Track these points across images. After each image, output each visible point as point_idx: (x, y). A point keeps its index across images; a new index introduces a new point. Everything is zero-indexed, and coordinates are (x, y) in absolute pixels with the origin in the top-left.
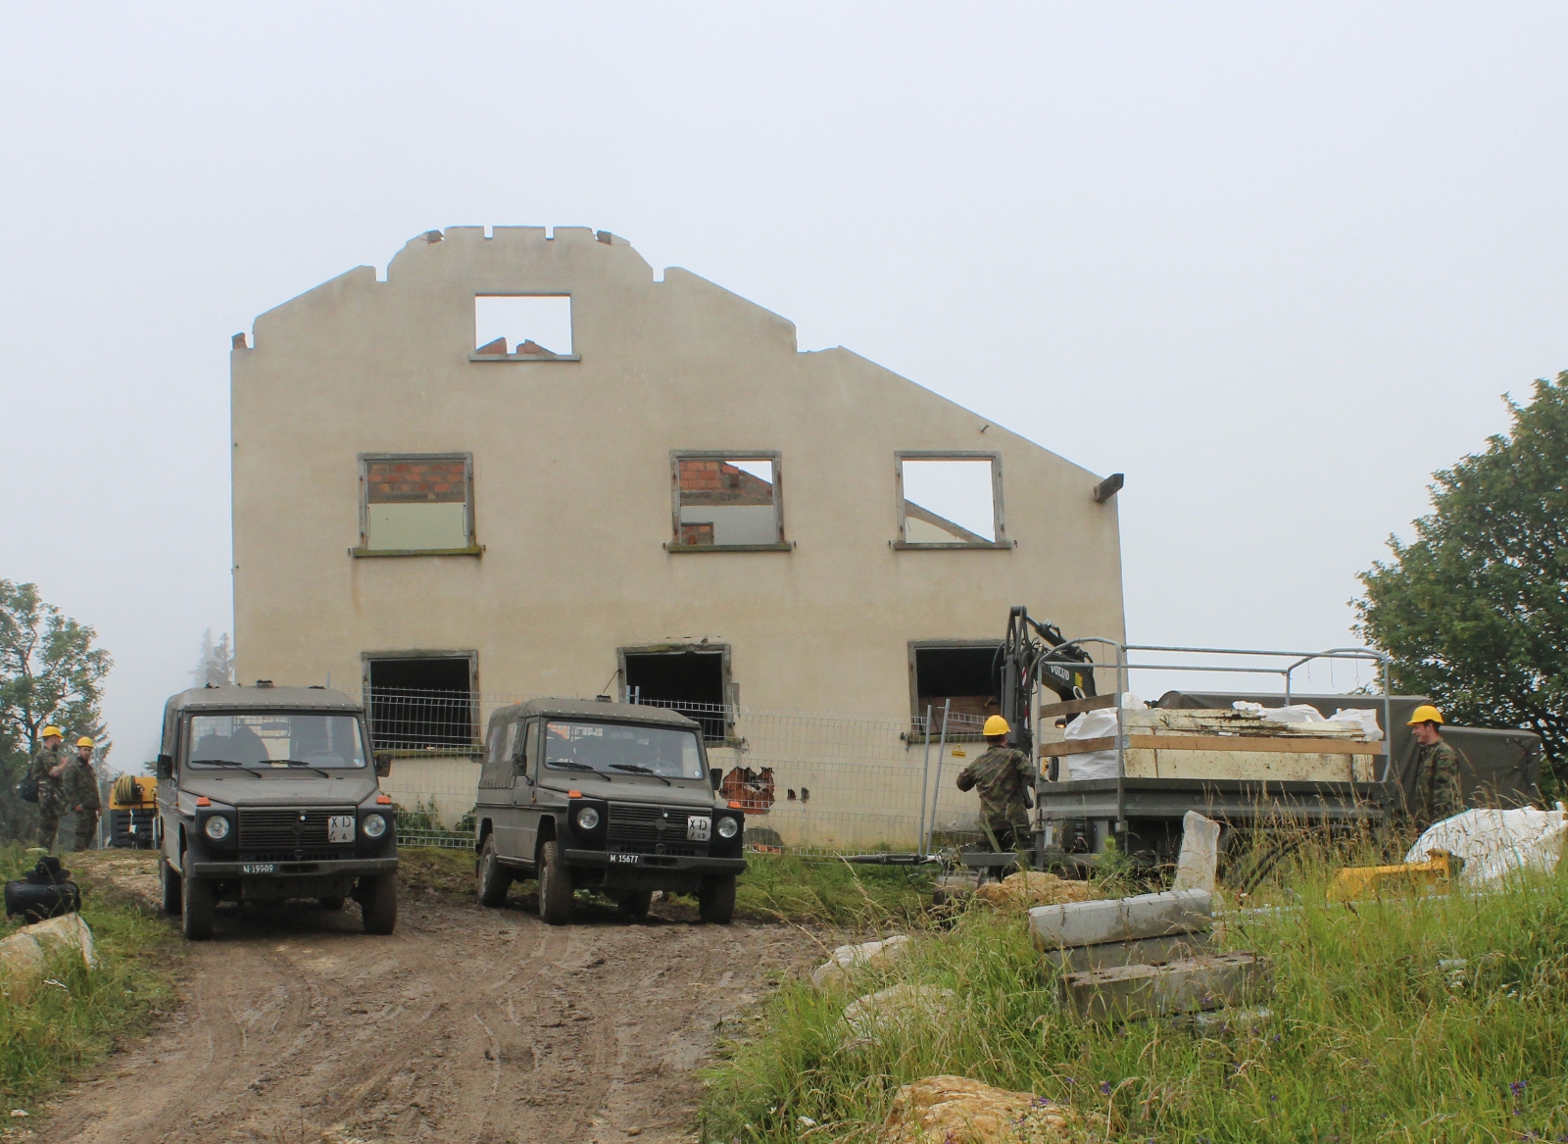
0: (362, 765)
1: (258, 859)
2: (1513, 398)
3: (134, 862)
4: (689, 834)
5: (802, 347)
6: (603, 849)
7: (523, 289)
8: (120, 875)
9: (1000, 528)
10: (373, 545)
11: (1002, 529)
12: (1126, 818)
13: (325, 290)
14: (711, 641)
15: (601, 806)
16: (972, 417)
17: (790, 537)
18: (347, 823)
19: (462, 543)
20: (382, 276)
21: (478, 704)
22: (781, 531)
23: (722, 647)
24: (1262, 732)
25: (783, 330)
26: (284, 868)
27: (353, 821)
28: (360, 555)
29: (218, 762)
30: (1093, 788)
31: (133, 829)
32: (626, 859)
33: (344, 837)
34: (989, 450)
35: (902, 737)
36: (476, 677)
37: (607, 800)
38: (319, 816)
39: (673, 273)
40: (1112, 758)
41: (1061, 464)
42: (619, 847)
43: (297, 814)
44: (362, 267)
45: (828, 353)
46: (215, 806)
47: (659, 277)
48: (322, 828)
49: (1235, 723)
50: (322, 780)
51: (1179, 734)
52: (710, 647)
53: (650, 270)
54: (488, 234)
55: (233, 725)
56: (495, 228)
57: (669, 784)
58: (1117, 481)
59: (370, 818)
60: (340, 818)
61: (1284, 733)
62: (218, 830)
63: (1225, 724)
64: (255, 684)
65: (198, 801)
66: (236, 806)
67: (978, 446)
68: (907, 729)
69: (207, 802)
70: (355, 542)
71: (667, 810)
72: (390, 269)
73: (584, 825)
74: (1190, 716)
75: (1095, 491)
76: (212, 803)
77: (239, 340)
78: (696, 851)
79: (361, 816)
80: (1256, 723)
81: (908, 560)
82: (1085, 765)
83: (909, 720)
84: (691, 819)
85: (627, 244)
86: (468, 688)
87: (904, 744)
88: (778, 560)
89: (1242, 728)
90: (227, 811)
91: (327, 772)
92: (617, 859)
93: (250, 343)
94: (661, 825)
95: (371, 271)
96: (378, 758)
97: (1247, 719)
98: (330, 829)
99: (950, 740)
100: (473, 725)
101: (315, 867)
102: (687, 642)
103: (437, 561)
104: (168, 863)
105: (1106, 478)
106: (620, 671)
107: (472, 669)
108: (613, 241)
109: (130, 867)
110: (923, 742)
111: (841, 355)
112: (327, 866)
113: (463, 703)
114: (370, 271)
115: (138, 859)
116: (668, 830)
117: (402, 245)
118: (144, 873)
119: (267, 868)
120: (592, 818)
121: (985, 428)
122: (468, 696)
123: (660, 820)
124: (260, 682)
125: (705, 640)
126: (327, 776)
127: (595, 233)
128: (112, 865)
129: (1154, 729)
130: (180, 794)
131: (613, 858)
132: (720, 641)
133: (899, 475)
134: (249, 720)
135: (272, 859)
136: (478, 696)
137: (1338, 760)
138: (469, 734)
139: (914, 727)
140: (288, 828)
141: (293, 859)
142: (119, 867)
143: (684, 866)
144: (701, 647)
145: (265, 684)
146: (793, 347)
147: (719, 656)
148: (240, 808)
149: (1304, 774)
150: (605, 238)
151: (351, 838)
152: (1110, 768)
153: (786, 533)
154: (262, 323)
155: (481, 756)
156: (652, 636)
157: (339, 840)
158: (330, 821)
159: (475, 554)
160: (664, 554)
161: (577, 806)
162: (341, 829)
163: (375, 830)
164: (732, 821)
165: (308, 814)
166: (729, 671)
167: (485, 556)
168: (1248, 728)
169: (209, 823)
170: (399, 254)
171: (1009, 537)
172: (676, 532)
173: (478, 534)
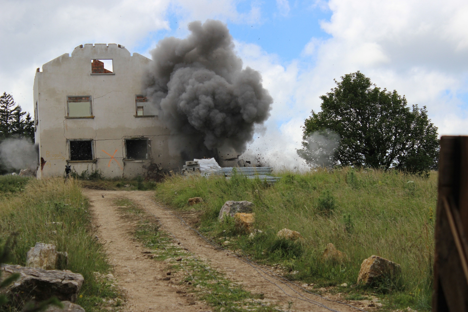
2: (336, 80)
7: (102, 58)
10: (70, 116)
13: (58, 59)
19: (90, 115)
20: (70, 56)
21: (94, 150)
23: (147, 138)
28: (67, 118)
36: (93, 145)
39: (135, 54)
44: (66, 54)
47: (132, 55)
53: (130, 54)
56: (95, 44)
70: (66, 115)
72: (72, 54)
77: (38, 70)
85: (124, 48)
86: (91, 147)
93: (41, 70)
95: (68, 54)
100: (93, 155)
102: (139, 137)
103: (84, 119)
106: (125, 144)
108: (121, 47)
117: (75, 48)
122: (91, 149)
125: (144, 137)
127: (117, 45)
138: (92, 157)
144: (142, 138)
147: (146, 140)
154: (44, 66)
155: (95, 162)
156: (132, 135)
159: (93, 118)
160: (134, 117)
167: (95, 118)
172: (137, 113)
173: (93, 113)
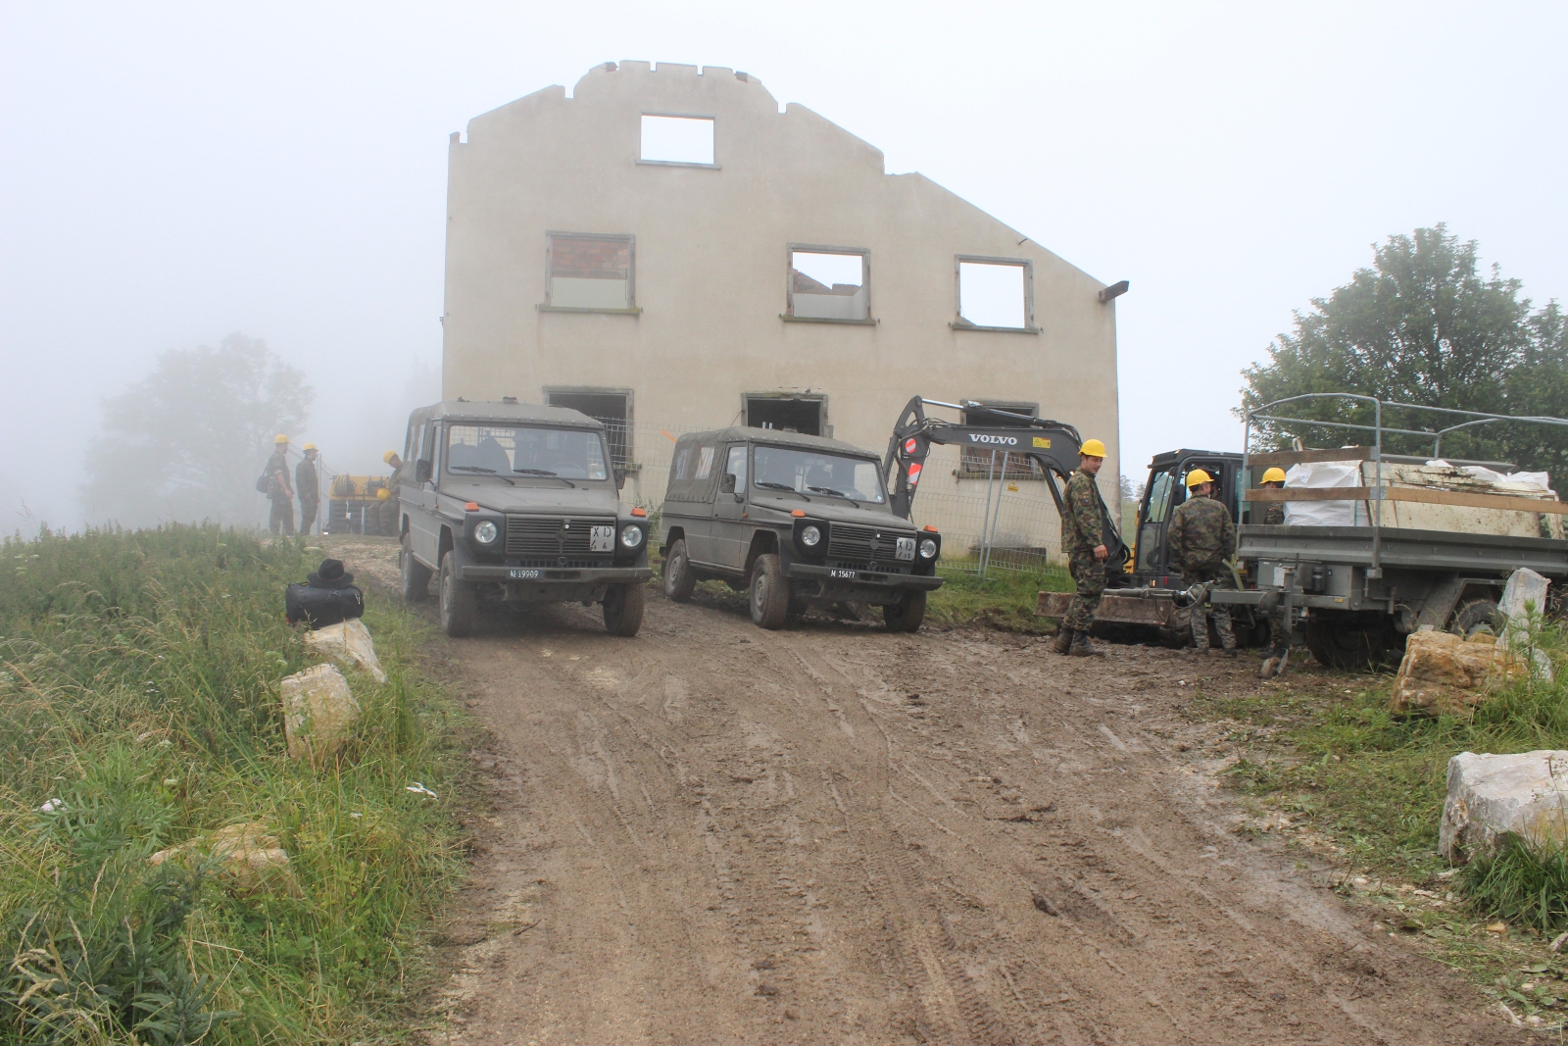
0: (604, 478)
1: (523, 564)
3: (363, 546)
4: (898, 553)
5: (888, 171)
6: (823, 564)
7: (678, 113)
8: (353, 558)
9: (1030, 317)
10: (555, 303)
11: (1032, 318)
12: (1381, 565)
13: (526, 103)
14: (813, 391)
15: (823, 525)
16: (1012, 232)
17: (875, 315)
18: (607, 533)
19: (624, 305)
20: (569, 94)
21: (632, 430)
22: (869, 309)
23: (821, 397)
24: (1476, 489)
25: (874, 157)
26: (549, 574)
27: (613, 531)
28: (544, 310)
29: (475, 469)
30: (1331, 534)
31: (348, 515)
32: (845, 574)
33: (604, 547)
34: (1024, 258)
35: (954, 473)
36: (632, 410)
37: (828, 520)
38: (583, 525)
39: (794, 109)
40: (1347, 507)
41: (1075, 272)
42: (836, 563)
43: (562, 523)
44: (554, 86)
45: (907, 176)
46: (483, 512)
47: (782, 109)
48: (585, 536)
49: (1454, 480)
50: (569, 490)
51: (1411, 487)
52: (811, 396)
53: (775, 104)
54: (653, 68)
55: (479, 436)
56: (657, 64)
57: (858, 507)
58: (1122, 287)
59: (628, 529)
60: (601, 528)
61: (1491, 491)
62: (485, 535)
63: (1446, 480)
64: (501, 400)
65: (467, 506)
66: (505, 512)
67: (1016, 255)
68: (958, 467)
69: (476, 507)
70: (541, 300)
71: (880, 531)
72: (576, 90)
73: (808, 542)
74: (1419, 471)
75: (1100, 294)
76: (481, 509)
77: (455, 137)
78: (901, 569)
79: (620, 526)
80: (1469, 481)
81: (962, 338)
82: (1317, 511)
83: (959, 459)
84: (900, 540)
85: (759, 83)
86: (624, 416)
87: (954, 479)
88: (866, 332)
89: (1459, 484)
90: (497, 517)
91: (574, 482)
92: (838, 574)
93: (464, 139)
94: (874, 545)
96: (615, 471)
97: (1462, 477)
98: (592, 539)
99: (1007, 478)
100: (627, 445)
101: (577, 574)
102: (795, 391)
103: (604, 318)
104: (413, 556)
105: (1109, 285)
106: (743, 411)
107: (628, 404)
108: (749, 79)
109: (361, 551)
110: (988, 478)
111: (917, 179)
112: (588, 573)
113: (620, 428)
114: (561, 90)
115: (366, 544)
116: (880, 550)
117: (586, 72)
118: (374, 557)
119: (532, 573)
120: (814, 534)
121: (1022, 241)
122: (624, 423)
123: (874, 540)
124: (505, 398)
125: (808, 391)
126: (573, 487)
127: (735, 72)
128: (345, 549)
129: (1391, 481)
130: (440, 496)
131: (833, 574)
132: (820, 392)
133: (958, 273)
134: (495, 432)
135: (536, 565)
136: (632, 424)
137: (1529, 518)
138: (624, 454)
139: (963, 464)
140: (553, 536)
141: (555, 565)
142: (352, 551)
143: (893, 583)
144: (805, 396)
145: (510, 401)
146: (882, 170)
147: (819, 403)
148: (508, 515)
149: (1505, 529)
150: (742, 77)
151: (611, 547)
152: (1343, 515)
153: (872, 311)
154: (475, 125)
155: (634, 472)
156: (769, 385)
157: (599, 549)
158: (593, 531)
159: (634, 313)
160: (780, 322)
161: (801, 524)
162: (602, 539)
163: (633, 539)
164: (931, 543)
165: (573, 523)
166: (826, 416)
167: (642, 317)
168: (1465, 484)
169: (479, 528)
170: (583, 78)
171: (1037, 325)
172: (790, 305)
173: (637, 298)
